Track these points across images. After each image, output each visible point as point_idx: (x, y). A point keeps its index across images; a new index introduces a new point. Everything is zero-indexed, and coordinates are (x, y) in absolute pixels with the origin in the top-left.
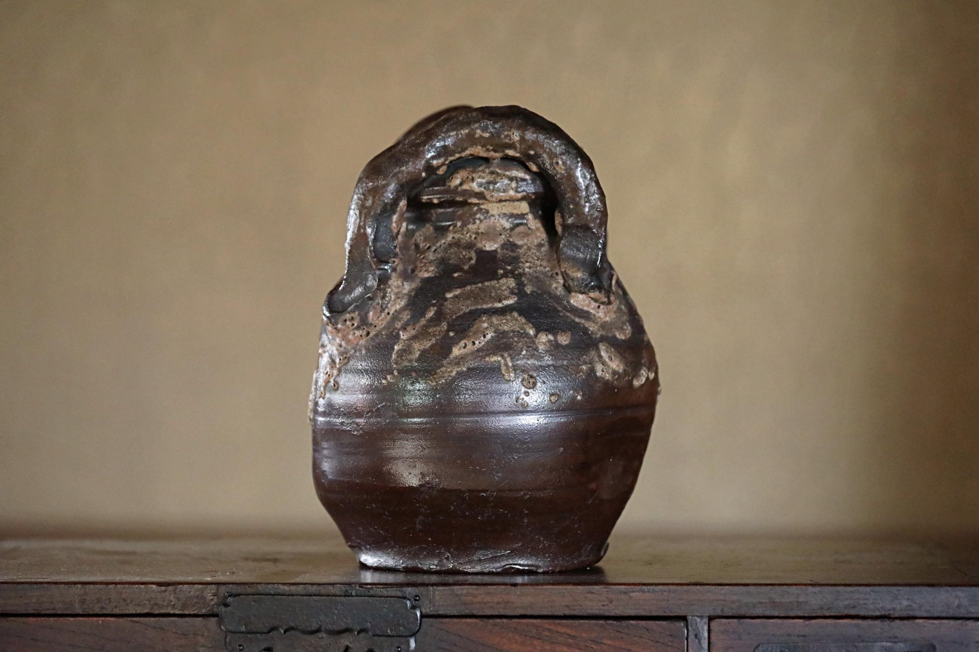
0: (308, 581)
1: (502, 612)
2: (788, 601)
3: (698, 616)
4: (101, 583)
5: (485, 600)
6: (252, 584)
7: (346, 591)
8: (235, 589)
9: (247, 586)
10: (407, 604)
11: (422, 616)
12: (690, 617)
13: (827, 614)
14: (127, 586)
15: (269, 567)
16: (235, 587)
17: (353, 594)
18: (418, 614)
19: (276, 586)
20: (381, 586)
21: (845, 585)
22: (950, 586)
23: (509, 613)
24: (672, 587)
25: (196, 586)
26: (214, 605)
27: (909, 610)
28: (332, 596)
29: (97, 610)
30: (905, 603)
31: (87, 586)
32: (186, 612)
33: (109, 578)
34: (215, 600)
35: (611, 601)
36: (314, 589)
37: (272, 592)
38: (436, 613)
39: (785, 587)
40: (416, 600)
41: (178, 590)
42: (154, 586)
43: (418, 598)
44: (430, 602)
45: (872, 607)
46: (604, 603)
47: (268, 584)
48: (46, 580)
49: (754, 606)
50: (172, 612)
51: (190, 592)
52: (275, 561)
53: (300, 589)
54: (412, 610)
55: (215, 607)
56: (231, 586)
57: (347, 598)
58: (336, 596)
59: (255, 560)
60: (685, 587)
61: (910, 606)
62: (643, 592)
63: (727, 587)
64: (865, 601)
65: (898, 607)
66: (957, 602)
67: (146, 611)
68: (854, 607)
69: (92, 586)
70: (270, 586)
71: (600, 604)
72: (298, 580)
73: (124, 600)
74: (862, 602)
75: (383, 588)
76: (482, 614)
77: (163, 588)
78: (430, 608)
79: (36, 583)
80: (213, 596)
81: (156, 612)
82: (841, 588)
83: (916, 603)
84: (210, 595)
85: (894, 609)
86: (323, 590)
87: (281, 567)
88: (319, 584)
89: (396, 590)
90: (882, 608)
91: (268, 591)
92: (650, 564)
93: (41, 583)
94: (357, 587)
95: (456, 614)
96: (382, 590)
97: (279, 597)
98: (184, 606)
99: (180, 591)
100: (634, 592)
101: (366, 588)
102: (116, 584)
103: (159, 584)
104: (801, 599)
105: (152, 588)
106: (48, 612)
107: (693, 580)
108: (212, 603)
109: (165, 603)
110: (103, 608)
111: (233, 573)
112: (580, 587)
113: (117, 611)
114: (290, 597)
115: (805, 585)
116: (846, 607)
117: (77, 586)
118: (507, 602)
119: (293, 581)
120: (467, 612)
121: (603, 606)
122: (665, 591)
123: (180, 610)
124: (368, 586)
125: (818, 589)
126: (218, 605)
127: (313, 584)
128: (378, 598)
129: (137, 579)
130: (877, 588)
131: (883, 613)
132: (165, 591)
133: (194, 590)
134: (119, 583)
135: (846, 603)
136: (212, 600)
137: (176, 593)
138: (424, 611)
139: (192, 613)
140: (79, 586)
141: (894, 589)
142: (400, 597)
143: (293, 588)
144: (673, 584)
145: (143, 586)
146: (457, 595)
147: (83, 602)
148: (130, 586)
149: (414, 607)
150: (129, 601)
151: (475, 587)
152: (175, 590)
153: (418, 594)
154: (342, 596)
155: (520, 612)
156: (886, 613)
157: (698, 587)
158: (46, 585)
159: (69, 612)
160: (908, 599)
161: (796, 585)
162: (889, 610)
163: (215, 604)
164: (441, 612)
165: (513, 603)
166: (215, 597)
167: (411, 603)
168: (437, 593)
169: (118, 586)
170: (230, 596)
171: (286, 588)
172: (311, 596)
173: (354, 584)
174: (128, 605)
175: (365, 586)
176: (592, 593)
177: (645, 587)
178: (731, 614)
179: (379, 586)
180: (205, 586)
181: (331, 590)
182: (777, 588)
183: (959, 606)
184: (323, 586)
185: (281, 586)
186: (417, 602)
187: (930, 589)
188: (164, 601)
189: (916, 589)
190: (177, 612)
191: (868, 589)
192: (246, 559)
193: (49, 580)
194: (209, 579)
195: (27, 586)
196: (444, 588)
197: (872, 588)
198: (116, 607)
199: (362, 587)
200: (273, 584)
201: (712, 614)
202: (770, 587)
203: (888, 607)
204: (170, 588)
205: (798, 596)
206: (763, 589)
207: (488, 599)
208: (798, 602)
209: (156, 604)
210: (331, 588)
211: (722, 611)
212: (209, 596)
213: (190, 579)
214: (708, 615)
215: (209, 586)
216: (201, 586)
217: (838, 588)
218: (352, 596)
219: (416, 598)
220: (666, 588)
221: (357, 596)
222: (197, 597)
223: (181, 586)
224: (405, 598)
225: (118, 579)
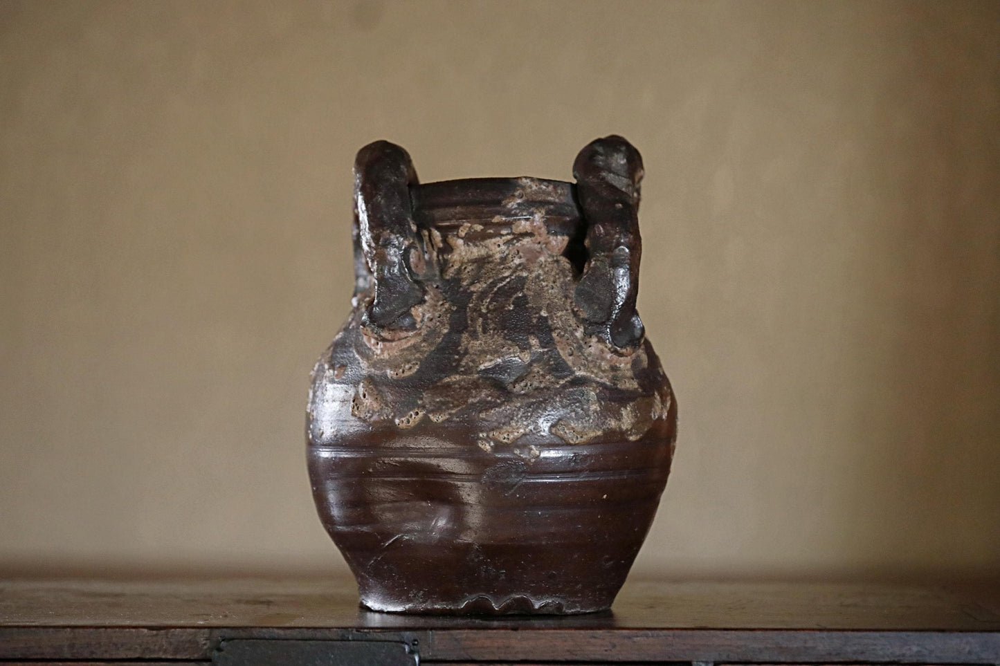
0: (304, 625)
1: (503, 657)
2: (795, 646)
3: (702, 662)
4: (91, 627)
5: (485, 645)
6: (246, 627)
7: (343, 636)
8: (228, 633)
9: (240, 630)
10: (405, 649)
11: (421, 661)
12: (695, 663)
13: (836, 660)
14: (117, 629)
15: (263, 609)
16: (229, 631)
17: (350, 638)
18: (417, 659)
19: (271, 630)
20: (379, 630)
21: (853, 630)
22: (961, 631)
23: (511, 658)
24: (676, 632)
25: (188, 630)
26: (206, 649)
27: (919, 656)
28: (328, 640)
29: (86, 655)
30: (915, 649)
31: (77, 630)
32: (178, 657)
33: (98, 622)
34: (208, 644)
35: (614, 646)
36: (309, 634)
37: (267, 636)
38: (434, 658)
39: (792, 632)
40: (414, 645)
41: (170, 634)
42: (146, 630)
43: (416, 643)
44: (429, 647)
45: (881, 653)
46: (606, 649)
47: (262, 628)
48: (33, 624)
49: (761, 651)
50: (163, 657)
51: (182, 636)
52: (269, 603)
53: (295, 633)
54: (411, 656)
55: (208, 651)
56: (225, 630)
57: (343, 642)
58: (331, 640)
59: (247, 602)
60: (690, 632)
61: (920, 651)
62: (647, 636)
63: (733, 632)
64: (874, 647)
65: (908, 653)
66: (968, 648)
67: (137, 655)
68: (862, 653)
69: (81, 630)
70: (264, 630)
71: (603, 648)
72: (293, 624)
73: (115, 645)
74: (871, 647)
75: (380, 632)
76: (482, 659)
77: (155, 632)
78: (429, 653)
79: (24, 627)
80: (207, 640)
81: (147, 657)
82: (850, 634)
83: (926, 649)
84: (202, 639)
85: (904, 655)
86: (319, 634)
87: (274, 610)
88: (315, 628)
89: (394, 634)
90: (891, 653)
91: (262, 635)
92: (651, 607)
93: (30, 627)
94: (354, 631)
95: (456, 659)
96: (379, 634)
97: (274, 641)
98: (176, 651)
99: (172, 636)
100: (637, 636)
101: (363, 632)
102: (106, 627)
103: (150, 628)
104: (810, 644)
105: (143, 632)
106: (35, 657)
107: (698, 625)
108: (205, 647)
109: (157, 648)
110: (92, 653)
111: (226, 616)
112: (582, 632)
113: (107, 656)
114: (285, 641)
115: (813, 630)
116: (855, 653)
117: (66, 630)
118: (508, 647)
119: (288, 625)
120: (466, 657)
121: (606, 651)
122: (669, 636)
123: (172, 655)
124: (365, 630)
125: (825, 634)
126: (211, 649)
127: (308, 628)
128: (375, 643)
129: (128, 623)
130: (885, 634)
131: (892, 659)
132: (157, 635)
133: (186, 635)
134: (109, 627)
135: (855, 648)
136: (205, 644)
137: (167, 638)
138: (422, 656)
139: (184, 657)
140: (69, 629)
141: (903, 634)
142: (398, 642)
143: (288, 632)
144: (677, 629)
145: (134, 630)
146: (456, 640)
147: (72, 646)
148: (121, 630)
149: (412, 652)
150: (119, 646)
151: (475, 631)
152: (167, 634)
153: (417, 638)
154: (338, 640)
155: (521, 657)
156: (896, 659)
157: (703, 632)
158: (34, 629)
159: (57, 657)
160: (918, 645)
161: (803, 630)
162: (899, 656)
163: (209, 648)
164: (439, 657)
165: (513, 648)
166: (208, 641)
167: (410, 647)
168: (436, 637)
169: (109, 630)
170: (223, 640)
171: (281, 632)
172: (306, 640)
173: (350, 628)
174: (118, 649)
175: (362, 630)
176: (595, 638)
177: (649, 633)
178: (736, 660)
179: (377, 630)
180: (198, 630)
181: (327, 634)
182: (785, 634)
183: (970, 653)
184: (318, 630)
185: (276, 630)
186: (415, 647)
187: (940, 634)
188: (155, 645)
189: (926, 634)
190: (169, 657)
191: (877, 634)
192: (239, 602)
193: (37, 624)
194: (201, 623)
195: (15, 630)
196: (444, 632)
197: (882, 633)
198: (106, 652)
199: (359, 631)
200: (268, 628)
201: (718, 659)
202: (776, 632)
203: (898, 653)
204: (163, 632)
205: (805, 642)
206: (770, 634)
207: (488, 643)
208: (805, 647)
209: (147, 648)
210: (327, 632)
211: (728, 656)
212: (202, 641)
213: (182, 623)
214: (713, 660)
215: (203, 631)
216: (193, 630)
217: (846, 633)
218: (350, 641)
219: (414, 642)
220: (671, 633)
221: (354, 640)
222: (190, 641)
223: (173, 630)
224: (403, 642)
225: (107, 623)
